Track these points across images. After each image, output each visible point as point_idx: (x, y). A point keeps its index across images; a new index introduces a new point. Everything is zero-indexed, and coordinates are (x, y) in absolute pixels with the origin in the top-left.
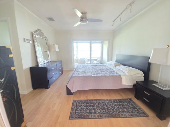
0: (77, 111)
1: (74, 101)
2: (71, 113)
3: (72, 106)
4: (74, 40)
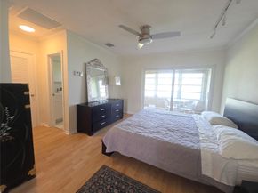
0: (93, 187)
1: (104, 167)
2: (85, 185)
3: (95, 174)
4: (146, 69)
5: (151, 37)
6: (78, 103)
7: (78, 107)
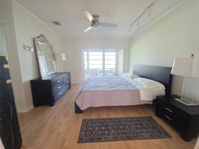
0: (87, 133)
1: (84, 120)
2: (80, 135)
5: (100, 24)
6: (32, 79)
7: (32, 82)
